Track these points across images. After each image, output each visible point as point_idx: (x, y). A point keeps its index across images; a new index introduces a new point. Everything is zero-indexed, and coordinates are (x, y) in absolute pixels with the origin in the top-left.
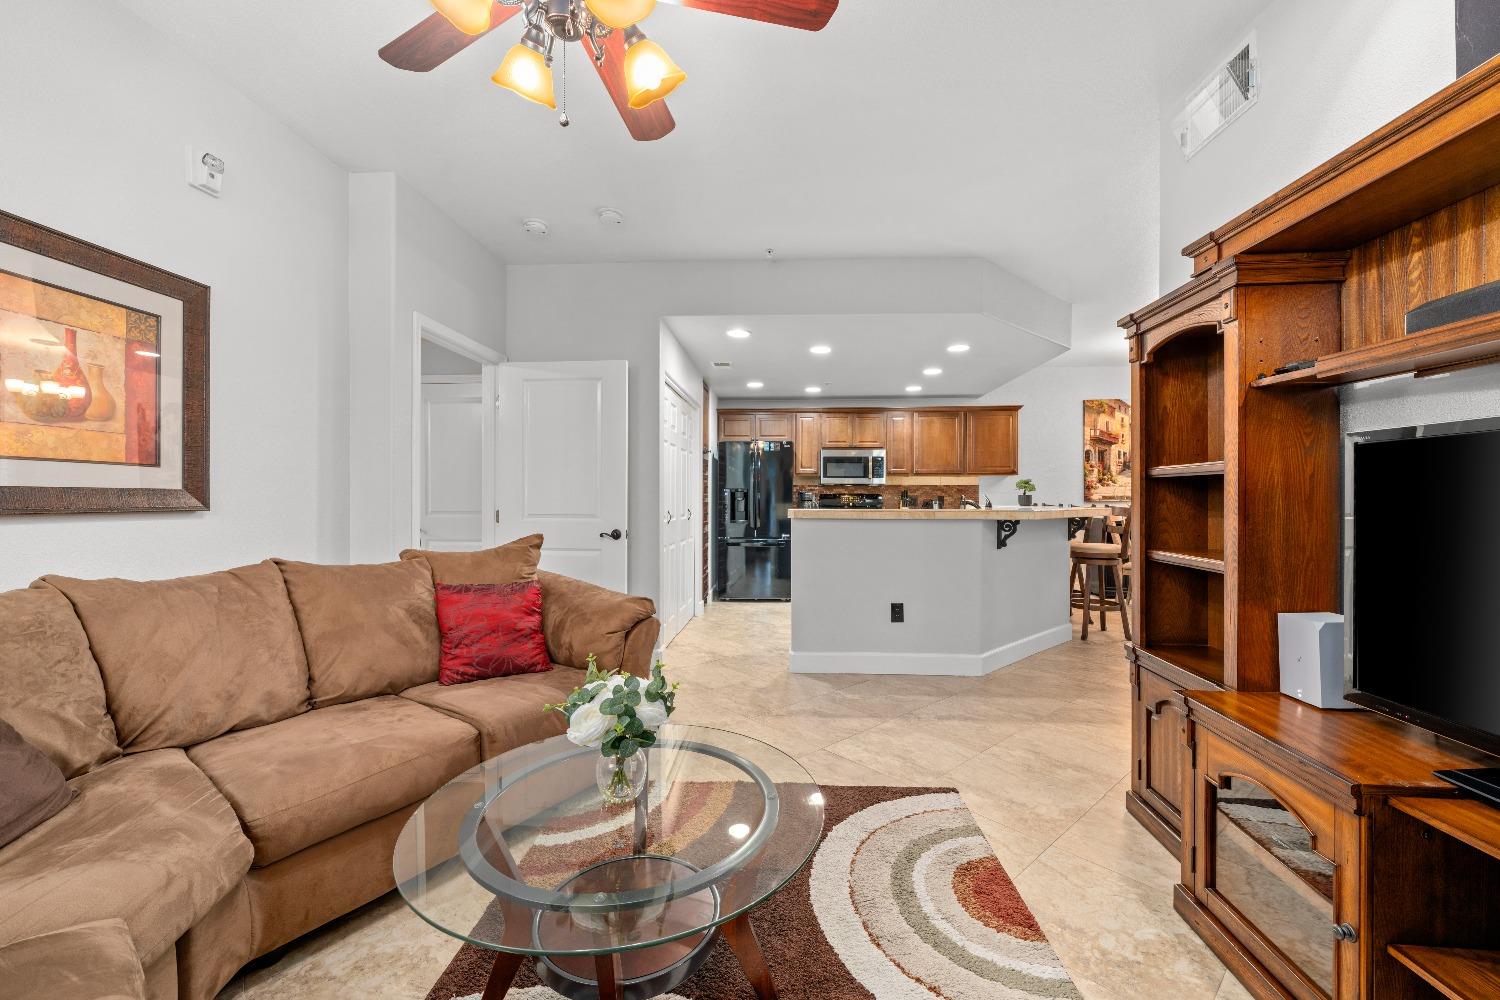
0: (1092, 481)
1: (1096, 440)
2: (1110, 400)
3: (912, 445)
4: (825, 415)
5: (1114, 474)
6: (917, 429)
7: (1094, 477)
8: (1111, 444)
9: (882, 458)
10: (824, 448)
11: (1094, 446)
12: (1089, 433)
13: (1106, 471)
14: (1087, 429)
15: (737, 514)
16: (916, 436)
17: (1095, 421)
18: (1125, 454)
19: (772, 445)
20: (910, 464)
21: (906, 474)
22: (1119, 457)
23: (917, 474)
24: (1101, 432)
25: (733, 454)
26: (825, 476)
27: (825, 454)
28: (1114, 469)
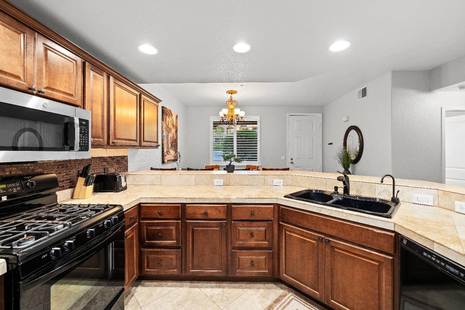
0: (165, 152)
9: (87, 122)
14: (164, 123)
22: (171, 140)
23: (114, 146)
28: (170, 146)
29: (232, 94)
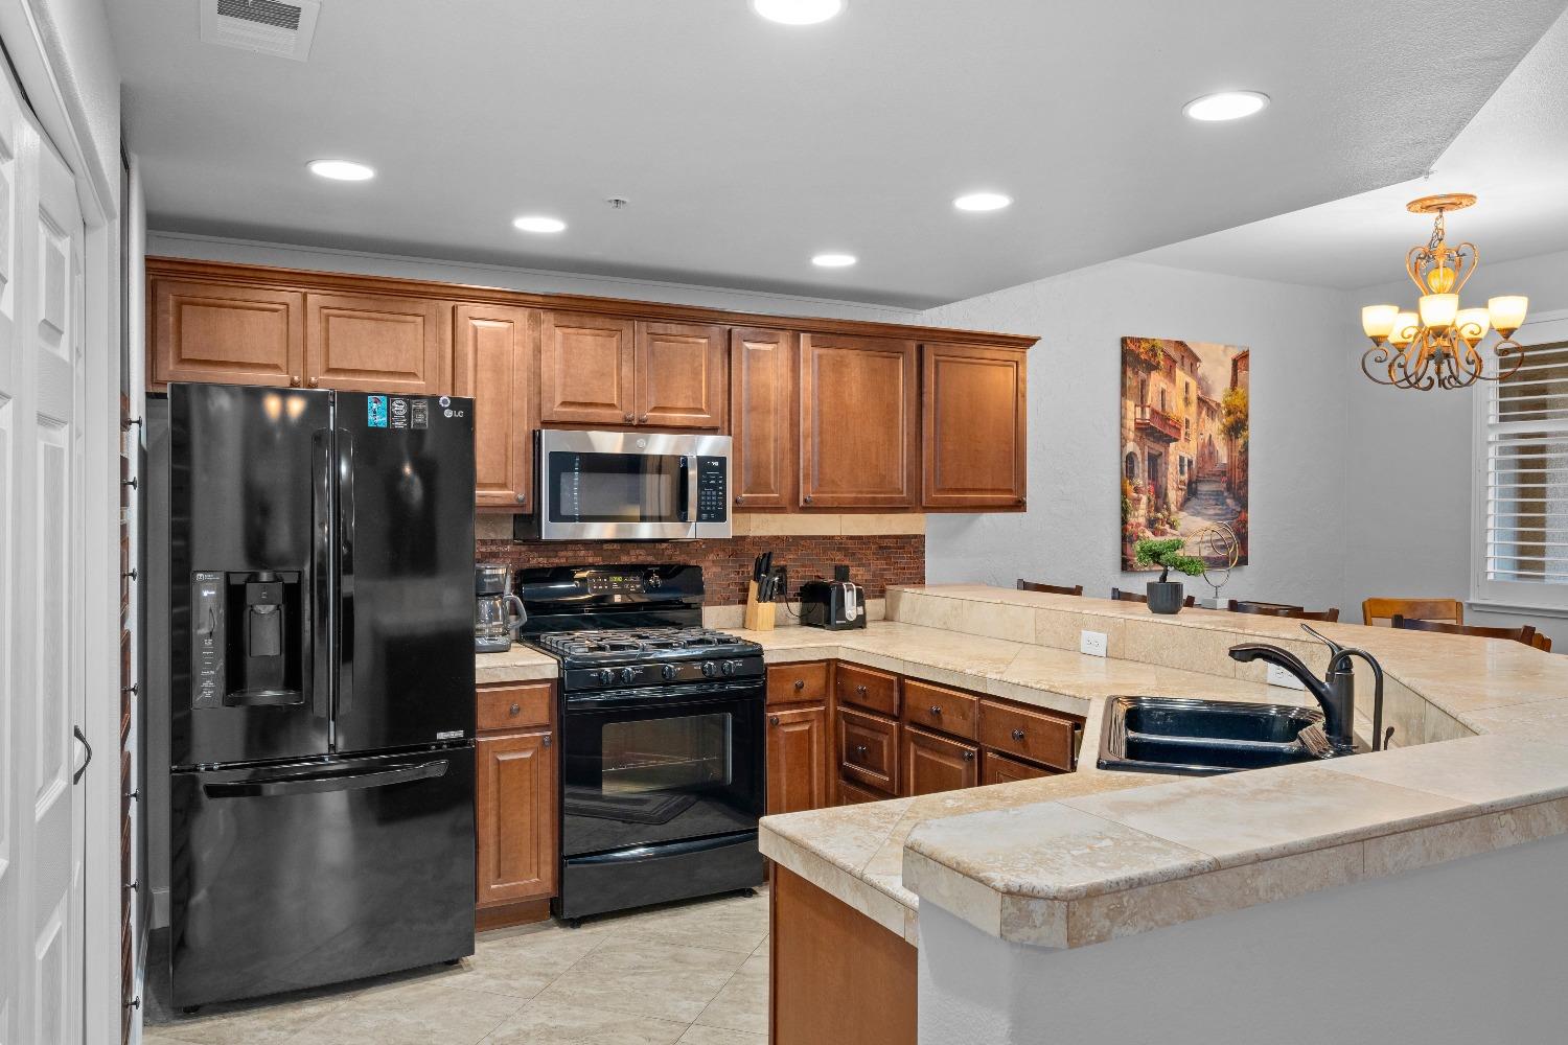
0: (1138, 525)
1: (1144, 430)
2: (1168, 341)
3: (795, 424)
4: (548, 319)
5: (1173, 508)
6: (807, 379)
7: (1140, 516)
8: (1168, 440)
9: (722, 460)
10: (548, 424)
11: (1139, 441)
12: (1133, 413)
13: (1160, 502)
14: (1130, 404)
15: (251, 666)
16: (806, 399)
17: (1143, 384)
18: (1190, 462)
19: (399, 407)
20: (788, 481)
21: (776, 509)
22: (1182, 473)
23: (810, 508)
24: (1154, 412)
25: (210, 426)
26: (556, 516)
27: (552, 441)
28: (1174, 496)
29: (1441, 209)
